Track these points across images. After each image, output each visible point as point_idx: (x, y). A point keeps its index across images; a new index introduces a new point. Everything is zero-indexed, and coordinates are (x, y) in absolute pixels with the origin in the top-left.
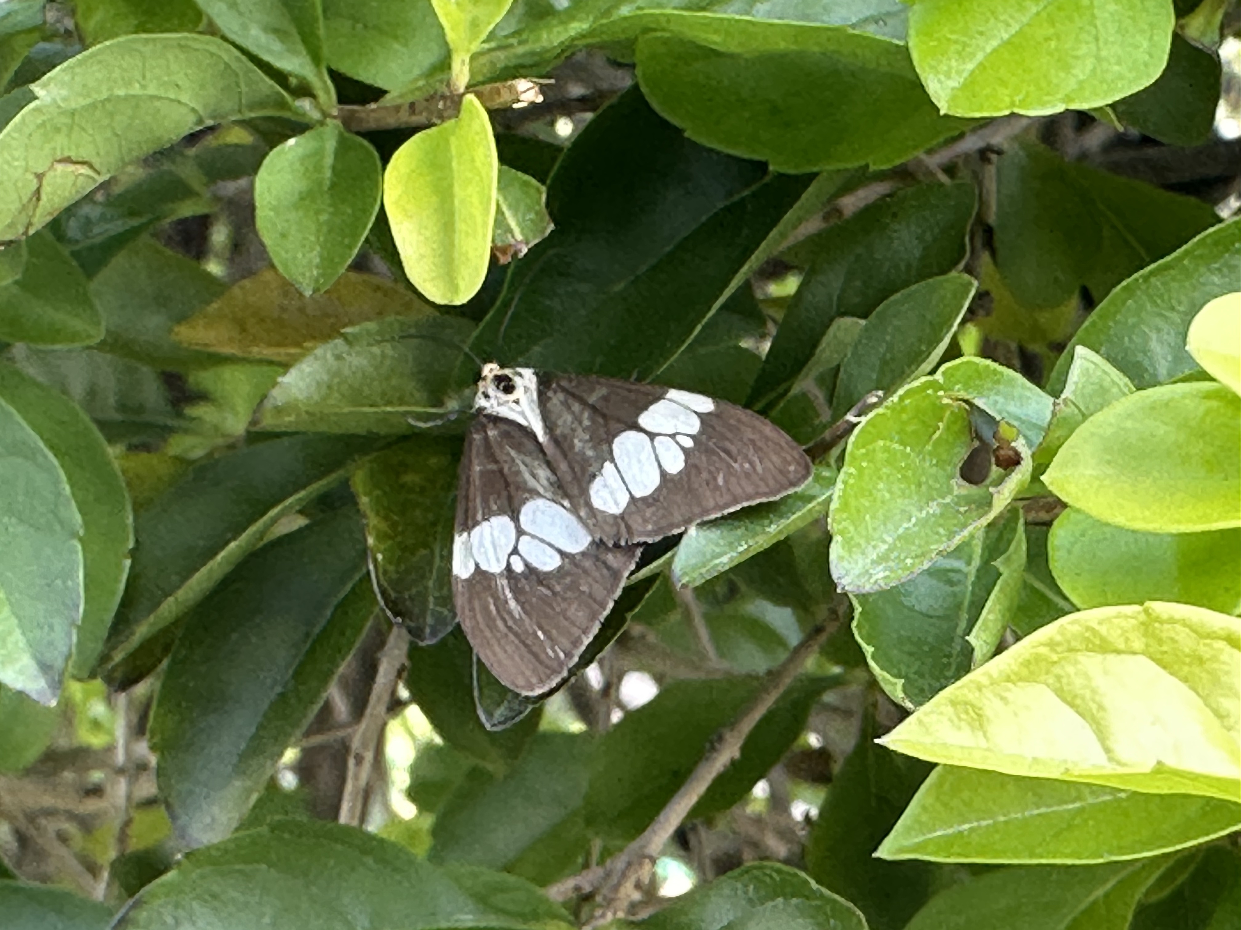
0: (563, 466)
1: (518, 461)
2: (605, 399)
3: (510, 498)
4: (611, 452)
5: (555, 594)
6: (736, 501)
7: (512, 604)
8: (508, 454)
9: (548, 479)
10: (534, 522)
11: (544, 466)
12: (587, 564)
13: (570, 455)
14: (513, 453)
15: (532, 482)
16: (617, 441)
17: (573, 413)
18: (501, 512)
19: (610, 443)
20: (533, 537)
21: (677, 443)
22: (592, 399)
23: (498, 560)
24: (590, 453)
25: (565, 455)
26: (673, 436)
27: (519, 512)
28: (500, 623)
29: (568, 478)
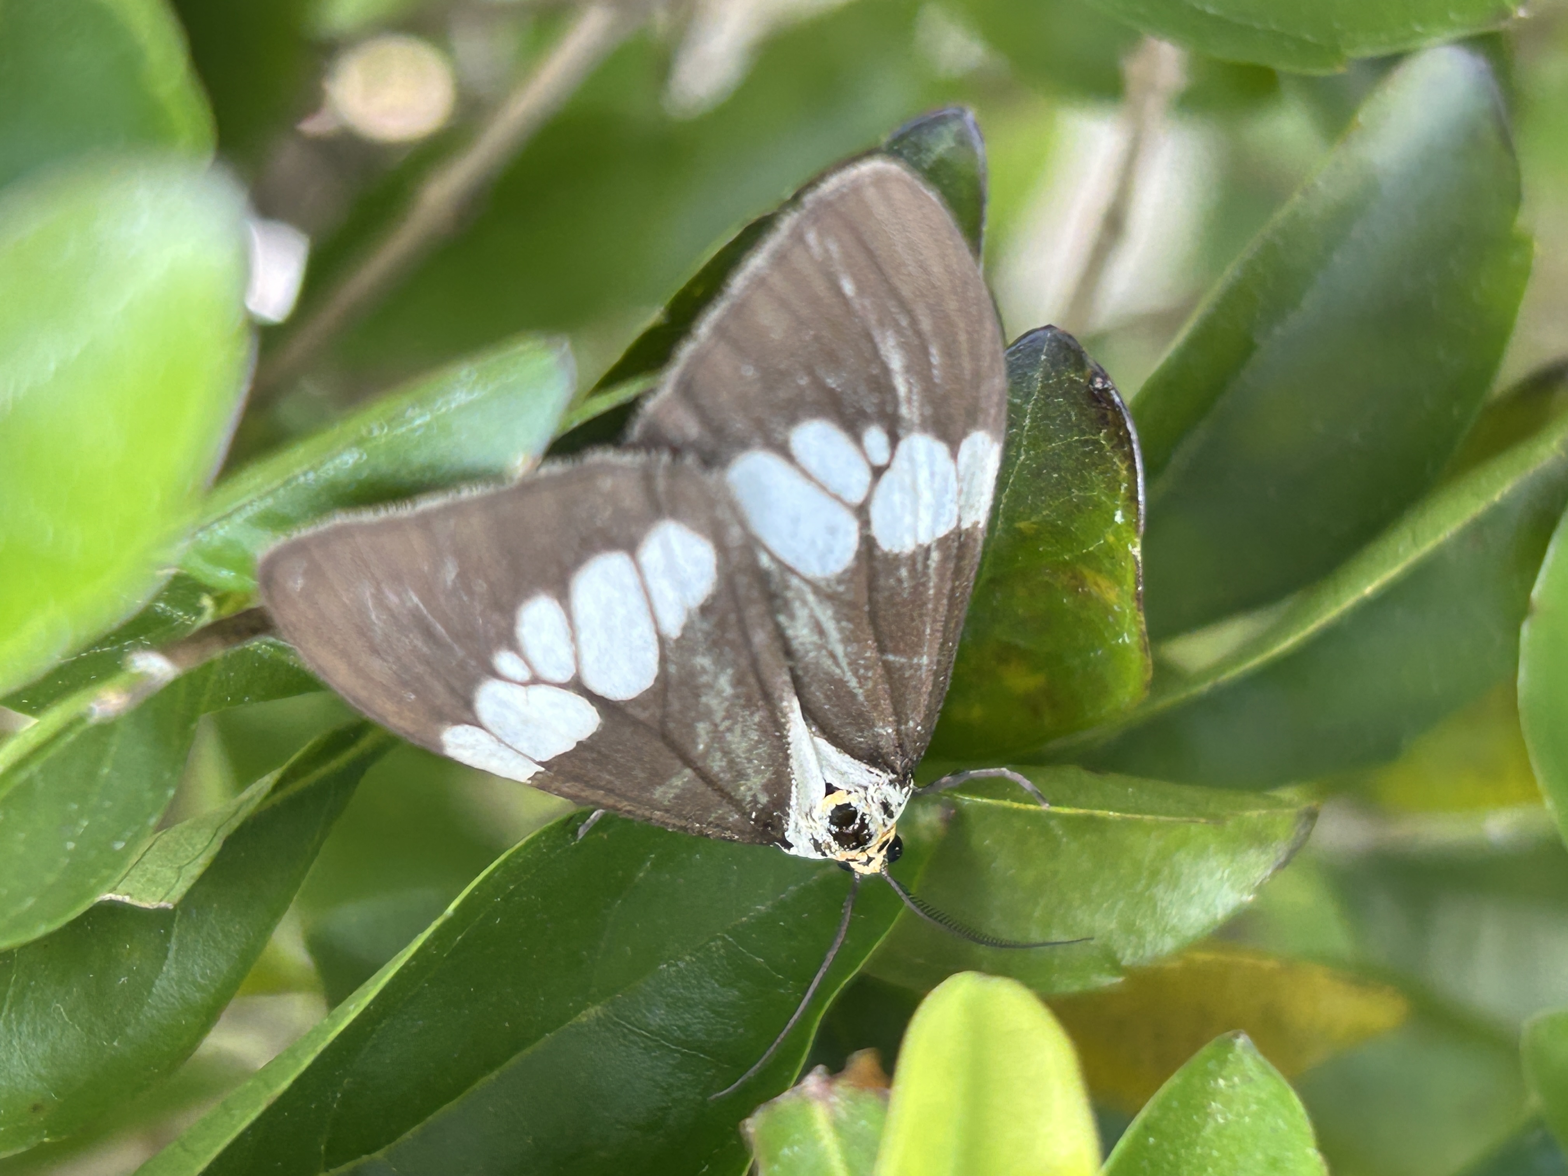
0: (760, 638)
1: (844, 662)
2: (658, 777)
3: (872, 587)
4: (663, 660)
5: (810, 371)
6: (425, 521)
7: (896, 362)
8: (862, 680)
9: (792, 617)
10: (832, 531)
11: (795, 644)
12: (739, 424)
13: (744, 662)
14: (853, 683)
15: (826, 615)
16: (648, 682)
17: (726, 753)
18: (893, 562)
19: (663, 679)
20: (837, 498)
21: (528, 663)
22: (683, 778)
23: (912, 460)
24: (703, 661)
25: (755, 663)
26: (536, 680)
27: (859, 556)
28: (926, 325)
29: (754, 612)
